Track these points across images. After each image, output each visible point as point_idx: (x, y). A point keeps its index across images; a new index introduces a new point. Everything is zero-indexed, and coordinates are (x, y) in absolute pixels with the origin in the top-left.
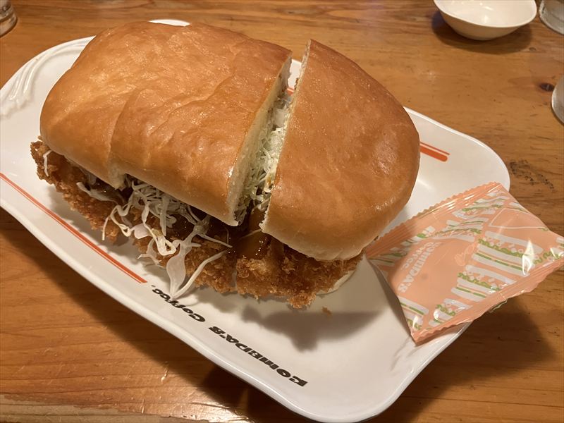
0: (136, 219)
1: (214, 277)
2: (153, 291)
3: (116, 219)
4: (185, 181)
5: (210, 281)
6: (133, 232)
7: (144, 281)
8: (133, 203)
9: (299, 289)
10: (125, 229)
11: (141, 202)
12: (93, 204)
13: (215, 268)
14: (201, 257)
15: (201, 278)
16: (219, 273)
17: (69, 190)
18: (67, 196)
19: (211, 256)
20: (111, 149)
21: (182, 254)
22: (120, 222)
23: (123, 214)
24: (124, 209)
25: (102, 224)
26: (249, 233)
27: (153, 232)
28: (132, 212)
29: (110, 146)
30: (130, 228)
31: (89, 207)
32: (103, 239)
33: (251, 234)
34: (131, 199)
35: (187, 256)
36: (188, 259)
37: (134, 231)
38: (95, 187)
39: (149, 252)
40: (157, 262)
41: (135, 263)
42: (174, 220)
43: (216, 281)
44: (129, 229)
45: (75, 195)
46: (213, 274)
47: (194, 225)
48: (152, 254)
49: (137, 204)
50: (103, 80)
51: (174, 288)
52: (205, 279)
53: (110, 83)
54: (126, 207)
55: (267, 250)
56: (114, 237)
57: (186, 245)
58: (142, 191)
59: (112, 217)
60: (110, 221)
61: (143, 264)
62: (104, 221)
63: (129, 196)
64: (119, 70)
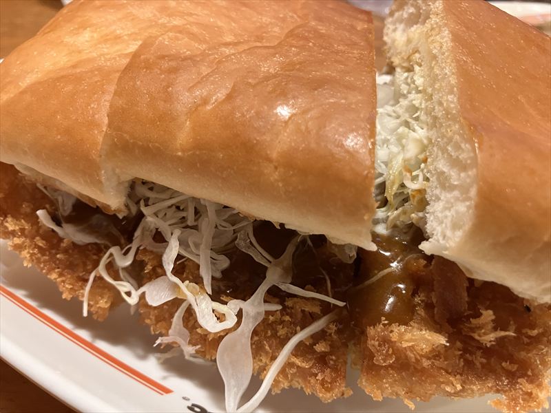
0: (148, 268)
1: (315, 371)
2: (189, 408)
3: (109, 274)
4: (269, 160)
5: (305, 379)
6: (143, 296)
7: (167, 391)
8: (142, 240)
9: (513, 377)
10: (126, 290)
11: (159, 238)
12: (66, 251)
13: (314, 352)
14: (282, 332)
15: (286, 376)
16: (322, 360)
17: (22, 230)
18: (17, 241)
19: (302, 329)
20: (109, 125)
21: (247, 327)
22: (117, 278)
23: (125, 262)
24: (126, 254)
25: (82, 288)
26: (368, 277)
27: (187, 287)
28: (140, 257)
29: (106, 120)
30: (137, 289)
31: (58, 256)
32: (85, 314)
33: (374, 279)
34: (138, 233)
35: (255, 332)
36: (256, 338)
37: (144, 294)
38: (70, 220)
39: (175, 333)
40: (189, 350)
41: (143, 358)
42: (225, 263)
43: (320, 377)
44: (133, 292)
45: (33, 238)
46: (311, 363)
47: (266, 268)
48: (180, 335)
49: (149, 243)
50: (87, 41)
51: (232, 399)
52: (294, 375)
53: (100, 43)
54: (129, 250)
55: (415, 306)
56: (104, 309)
57: (254, 307)
58: (161, 215)
59: (101, 270)
60: (99, 279)
61: (159, 359)
62: (87, 281)
63: (135, 230)
64: (114, 27)
